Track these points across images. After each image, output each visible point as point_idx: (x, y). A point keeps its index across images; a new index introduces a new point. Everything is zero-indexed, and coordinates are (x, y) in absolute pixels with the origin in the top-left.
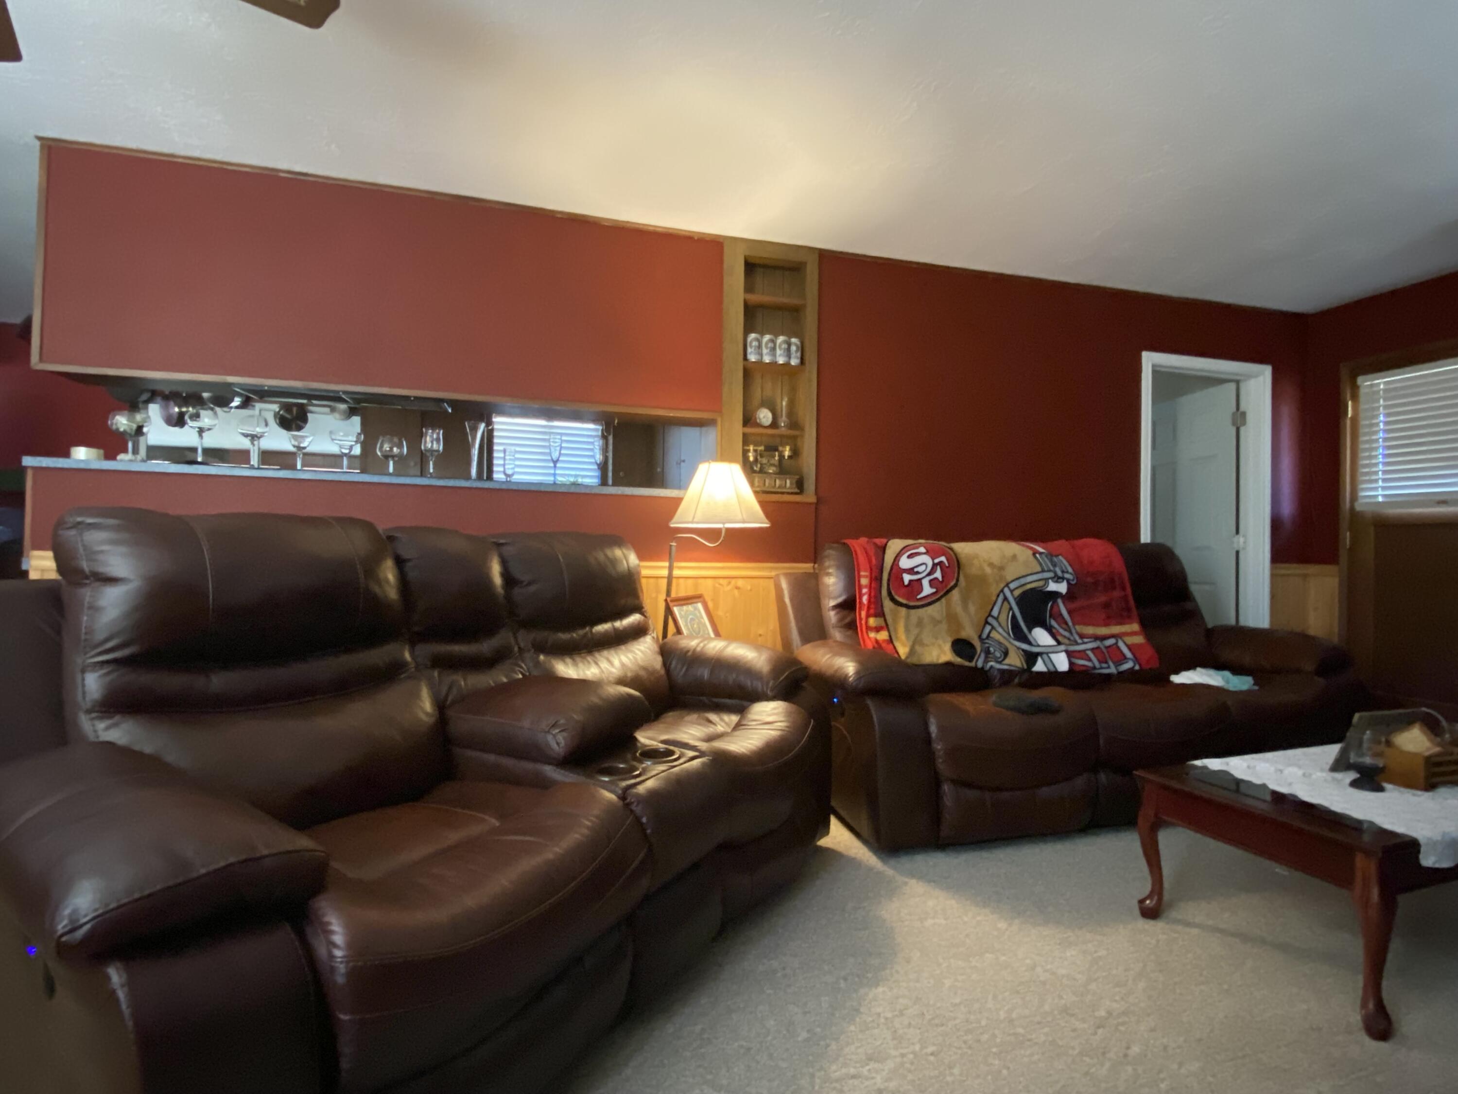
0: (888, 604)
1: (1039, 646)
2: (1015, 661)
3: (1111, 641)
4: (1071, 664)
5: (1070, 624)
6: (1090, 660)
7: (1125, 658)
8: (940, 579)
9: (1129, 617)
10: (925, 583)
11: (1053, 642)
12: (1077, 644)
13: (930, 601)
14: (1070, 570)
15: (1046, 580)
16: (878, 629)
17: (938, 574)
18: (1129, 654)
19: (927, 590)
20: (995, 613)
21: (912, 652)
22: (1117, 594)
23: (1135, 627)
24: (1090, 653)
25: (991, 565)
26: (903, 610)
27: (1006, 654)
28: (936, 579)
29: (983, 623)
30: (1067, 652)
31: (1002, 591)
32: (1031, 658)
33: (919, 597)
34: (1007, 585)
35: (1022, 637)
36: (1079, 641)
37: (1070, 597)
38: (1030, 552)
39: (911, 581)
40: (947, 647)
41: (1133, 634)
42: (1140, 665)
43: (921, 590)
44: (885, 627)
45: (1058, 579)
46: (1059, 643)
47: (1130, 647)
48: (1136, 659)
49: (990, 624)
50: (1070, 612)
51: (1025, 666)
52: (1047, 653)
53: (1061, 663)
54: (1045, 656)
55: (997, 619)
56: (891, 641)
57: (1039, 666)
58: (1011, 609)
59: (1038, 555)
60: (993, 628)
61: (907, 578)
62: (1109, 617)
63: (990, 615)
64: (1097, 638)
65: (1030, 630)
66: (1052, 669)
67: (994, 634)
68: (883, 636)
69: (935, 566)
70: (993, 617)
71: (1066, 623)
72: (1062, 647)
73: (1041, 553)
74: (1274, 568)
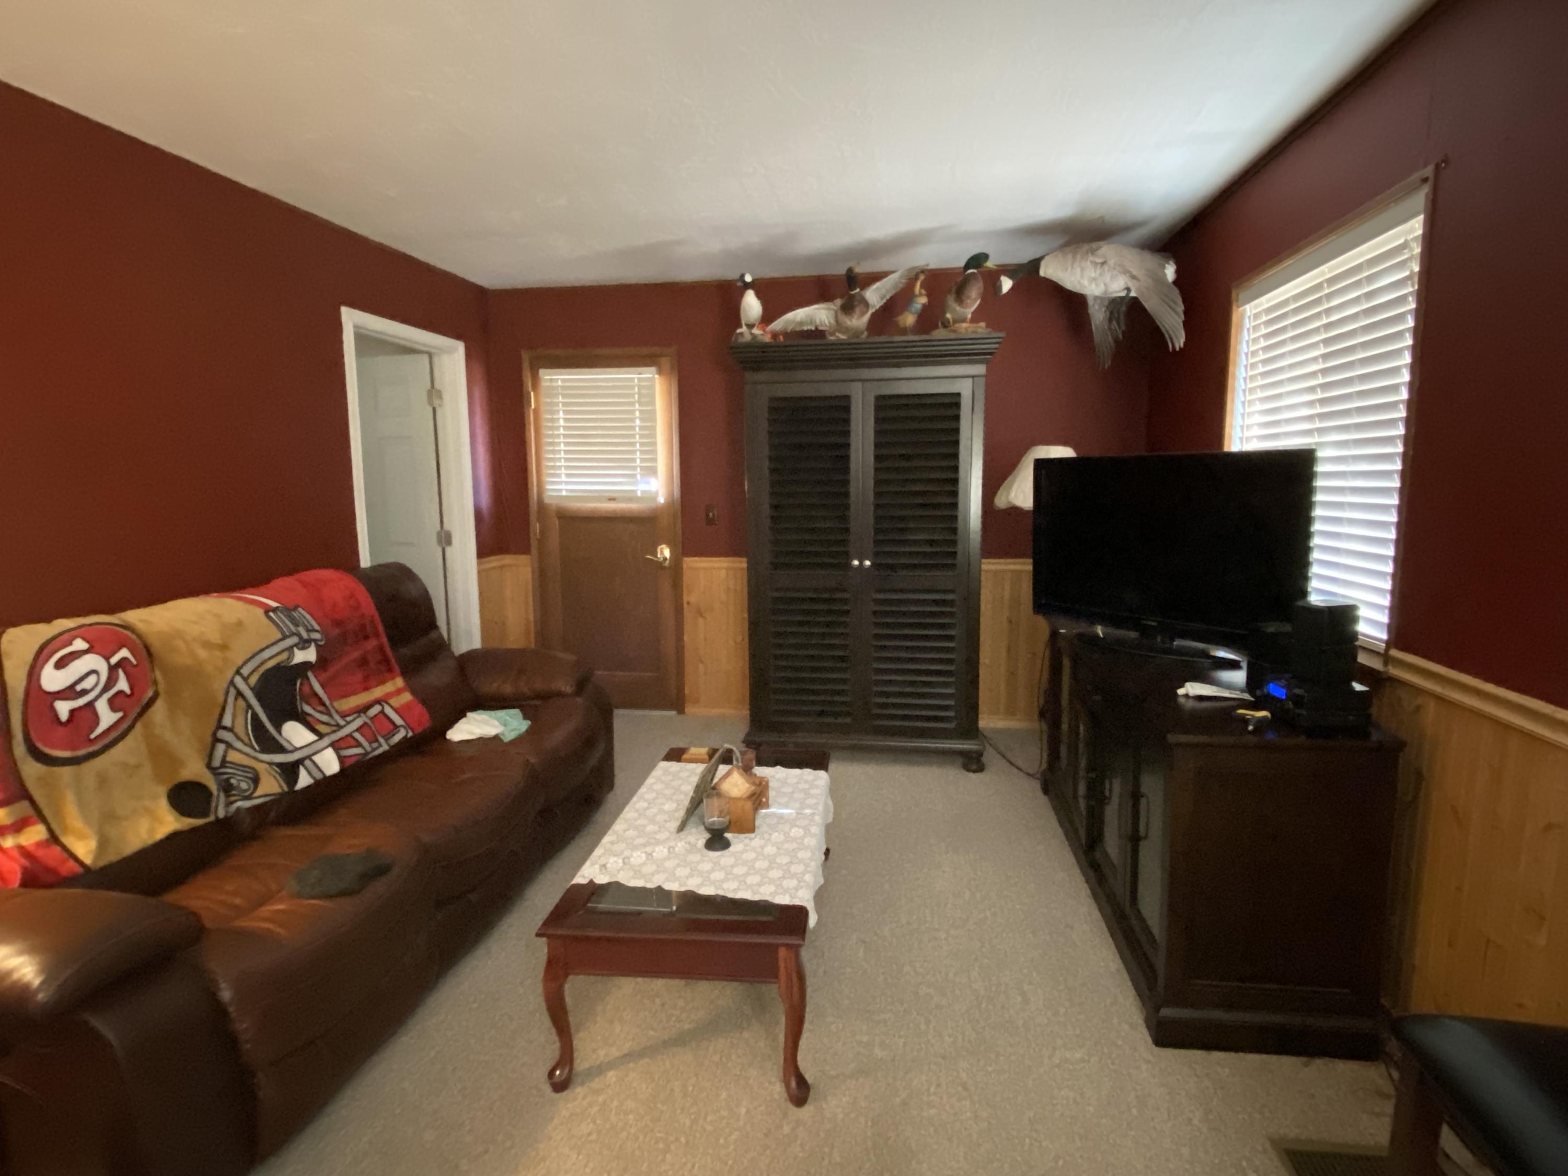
0: (31, 770)
1: (296, 749)
2: (271, 785)
3: (376, 709)
4: (341, 759)
5: (328, 703)
6: (359, 745)
7: (396, 727)
8: (128, 691)
9: (390, 670)
10: (102, 706)
11: (311, 737)
12: (340, 727)
13: (117, 735)
14: (317, 627)
15: (290, 649)
16: (19, 826)
17: (123, 684)
18: (398, 721)
19: (107, 717)
20: (227, 721)
21: (103, 844)
22: (372, 644)
23: (399, 682)
24: (357, 735)
25: (207, 645)
26: (66, 772)
27: (256, 780)
28: (121, 692)
29: (209, 739)
30: (333, 745)
31: (232, 683)
32: (290, 771)
33: (93, 736)
34: (238, 672)
35: (270, 744)
36: (342, 723)
38: (260, 612)
39: (73, 712)
40: (163, 806)
41: (399, 692)
42: (412, 730)
43: (96, 719)
44: (35, 818)
45: (304, 644)
46: (321, 736)
47: (396, 711)
48: (408, 726)
49: (221, 741)
50: (323, 686)
51: (286, 789)
52: (309, 757)
53: (329, 763)
54: (307, 762)
55: (230, 730)
56: (54, 838)
57: (304, 780)
58: (249, 706)
59: (271, 614)
60: (229, 745)
61: (63, 708)
62: (366, 678)
63: (220, 727)
64: (360, 711)
65: (278, 728)
66: (319, 776)
67: (233, 756)
68: (35, 834)
69: (113, 669)
70: (225, 728)
71: (324, 704)
72: (326, 741)
73: (275, 610)
74: (479, 564)
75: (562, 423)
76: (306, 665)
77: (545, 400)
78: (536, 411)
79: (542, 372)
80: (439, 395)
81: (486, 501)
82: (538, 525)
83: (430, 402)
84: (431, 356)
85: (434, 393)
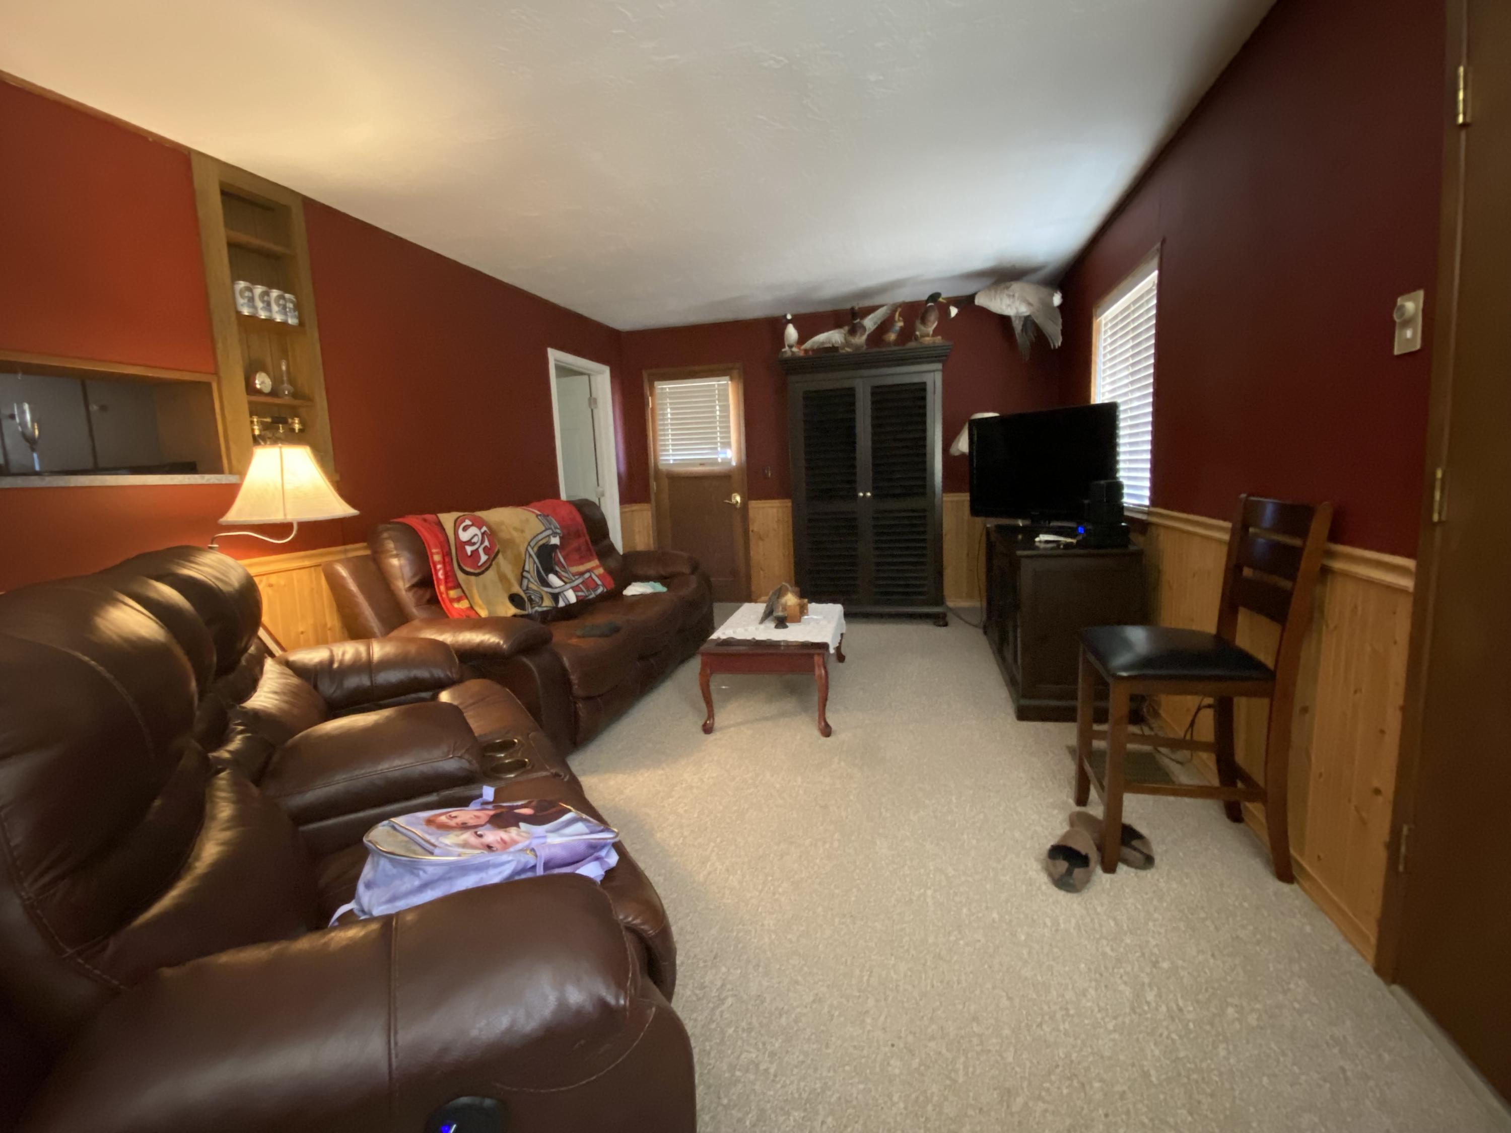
0: (461, 576)
1: (556, 588)
2: (548, 603)
3: (587, 575)
4: (577, 597)
5: (566, 566)
6: (582, 591)
7: (597, 585)
8: (489, 546)
9: (592, 555)
10: (481, 551)
11: (562, 583)
12: (574, 581)
13: (488, 566)
14: (558, 527)
15: (549, 536)
16: (459, 600)
17: (486, 543)
18: (599, 582)
19: (484, 558)
20: (527, 568)
21: (490, 612)
22: (582, 540)
23: (595, 562)
24: (581, 586)
25: (515, 529)
26: (473, 578)
27: (542, 598)
28: (486, 547)
29: (520, 577)
30: (573, 588)
31: (527, 549)
32: (555, 597)
33: (480, 564)
34: (529, 544)
35: (545, 583)
36: (574, 579)
37: (561, 547)
38: (534, 516)
39: (472, 552)
40: (509, 604)
41: (597, 567)
42: (606, 588)
43: (479, 558)
44: (465, 597)
45: (554, 534)
46: (566, 583)
47: (597, 576)
48: (604, 585)
49: (526, 578)
50: (564, 558)
51: (554, 605)
52: (562, 592)
53: (572, 598)
54: (562, 595)
55: (528, 572)
56: (472, 607)
57: (561, 604)
58: (535, 563)
59: (539, 517)
60: (529, 580)
61: (469, 549)
62: (581, 558)
63: (524, 570)
64: (582, 574)
65: (547, 575)
66: (567, 603)
67: (531, 586)
68: (464, 605)
69: (483, 534)
70: (527, 571)
71: (564, 567)
72: (568, 586)
73: (540, 515)
74: (621, 509)
75: (669, 416)
76: (555, 546)
77: (658, 401)
78: (653, 409)
79: (656, 383)
80: (595, 401)
81: (623, 468)
82: (655, 483)
83: (590, 404)
84: (589, 375)
85: (592, 402)
